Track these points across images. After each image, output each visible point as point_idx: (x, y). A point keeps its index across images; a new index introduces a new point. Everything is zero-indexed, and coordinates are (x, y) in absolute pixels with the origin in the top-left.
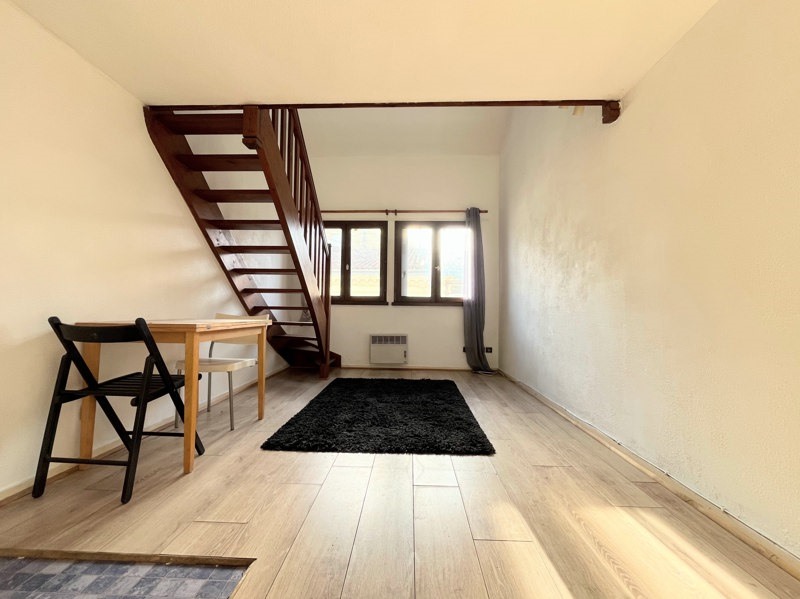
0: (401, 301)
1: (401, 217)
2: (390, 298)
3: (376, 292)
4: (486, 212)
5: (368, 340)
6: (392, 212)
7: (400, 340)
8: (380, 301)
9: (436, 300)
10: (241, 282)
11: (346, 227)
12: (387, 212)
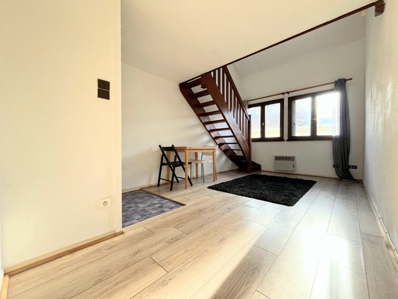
0: (292, 138)
1: (291, 95)
2: (286, 137)
3: (278, 135)
4: (351, 79)
5: (274, 158)
6: (286, 93)
7: (291, 159)
8: (281, 139)
9: (314, 137)
10: (214, 134)
11: (263, 105)
12: (283, 94)
